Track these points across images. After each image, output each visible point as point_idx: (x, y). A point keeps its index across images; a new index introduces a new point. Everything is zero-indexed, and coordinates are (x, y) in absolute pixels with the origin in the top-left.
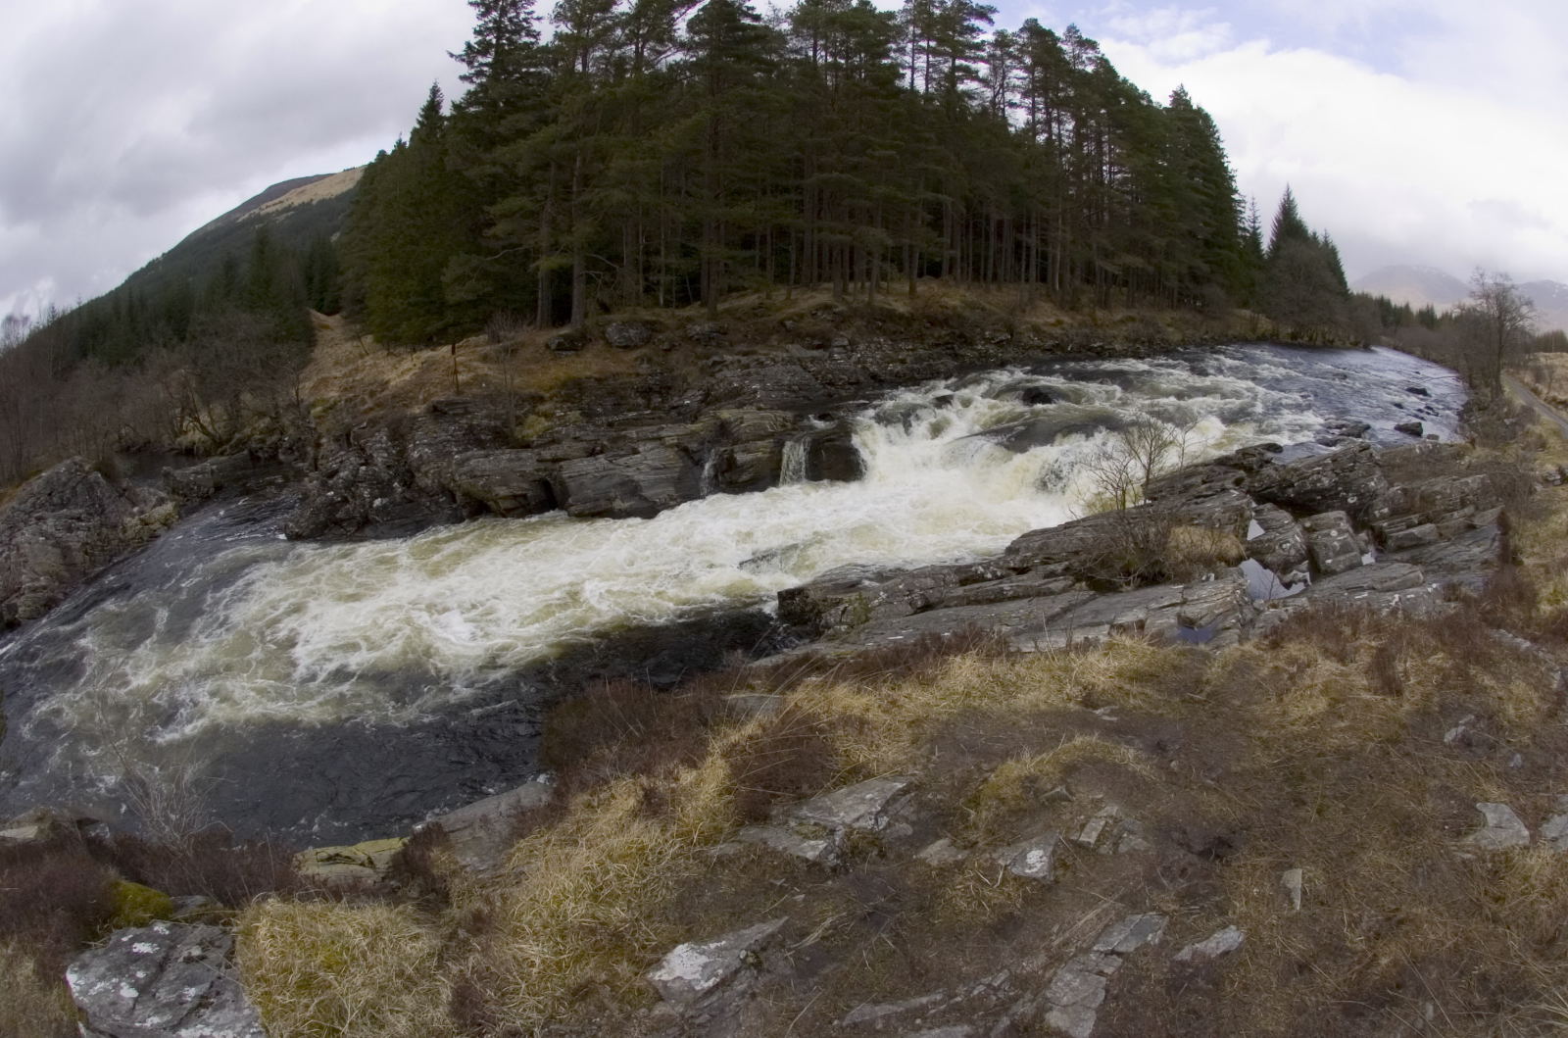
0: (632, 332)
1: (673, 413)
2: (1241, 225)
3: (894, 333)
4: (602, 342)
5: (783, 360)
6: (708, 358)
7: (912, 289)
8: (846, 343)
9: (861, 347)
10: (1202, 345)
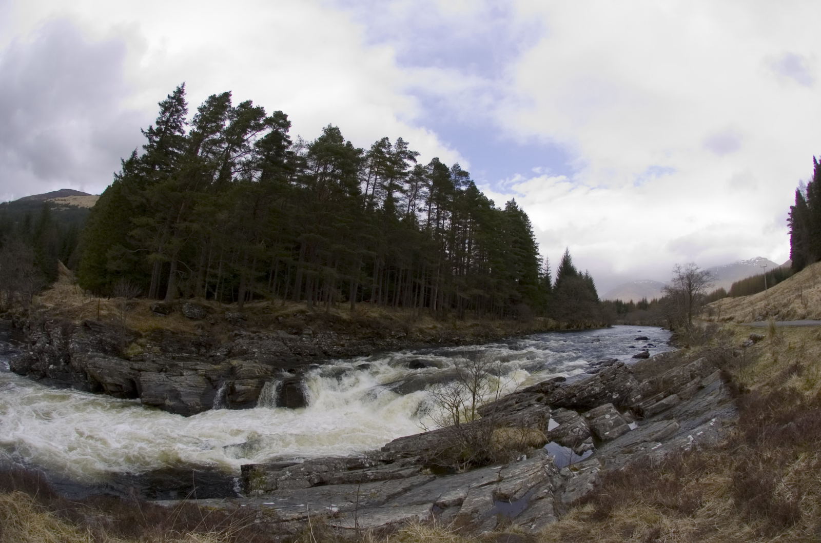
0: (196, 310)
1: (211, 359)
2: (540, 272)
3: (340, 330)
4: (179, 313)
5: (273, 337)
6: (233, 331)
7: (352, 307)
8: (311, 332)
9: (319, 336)
10: (516, 336)
